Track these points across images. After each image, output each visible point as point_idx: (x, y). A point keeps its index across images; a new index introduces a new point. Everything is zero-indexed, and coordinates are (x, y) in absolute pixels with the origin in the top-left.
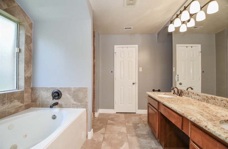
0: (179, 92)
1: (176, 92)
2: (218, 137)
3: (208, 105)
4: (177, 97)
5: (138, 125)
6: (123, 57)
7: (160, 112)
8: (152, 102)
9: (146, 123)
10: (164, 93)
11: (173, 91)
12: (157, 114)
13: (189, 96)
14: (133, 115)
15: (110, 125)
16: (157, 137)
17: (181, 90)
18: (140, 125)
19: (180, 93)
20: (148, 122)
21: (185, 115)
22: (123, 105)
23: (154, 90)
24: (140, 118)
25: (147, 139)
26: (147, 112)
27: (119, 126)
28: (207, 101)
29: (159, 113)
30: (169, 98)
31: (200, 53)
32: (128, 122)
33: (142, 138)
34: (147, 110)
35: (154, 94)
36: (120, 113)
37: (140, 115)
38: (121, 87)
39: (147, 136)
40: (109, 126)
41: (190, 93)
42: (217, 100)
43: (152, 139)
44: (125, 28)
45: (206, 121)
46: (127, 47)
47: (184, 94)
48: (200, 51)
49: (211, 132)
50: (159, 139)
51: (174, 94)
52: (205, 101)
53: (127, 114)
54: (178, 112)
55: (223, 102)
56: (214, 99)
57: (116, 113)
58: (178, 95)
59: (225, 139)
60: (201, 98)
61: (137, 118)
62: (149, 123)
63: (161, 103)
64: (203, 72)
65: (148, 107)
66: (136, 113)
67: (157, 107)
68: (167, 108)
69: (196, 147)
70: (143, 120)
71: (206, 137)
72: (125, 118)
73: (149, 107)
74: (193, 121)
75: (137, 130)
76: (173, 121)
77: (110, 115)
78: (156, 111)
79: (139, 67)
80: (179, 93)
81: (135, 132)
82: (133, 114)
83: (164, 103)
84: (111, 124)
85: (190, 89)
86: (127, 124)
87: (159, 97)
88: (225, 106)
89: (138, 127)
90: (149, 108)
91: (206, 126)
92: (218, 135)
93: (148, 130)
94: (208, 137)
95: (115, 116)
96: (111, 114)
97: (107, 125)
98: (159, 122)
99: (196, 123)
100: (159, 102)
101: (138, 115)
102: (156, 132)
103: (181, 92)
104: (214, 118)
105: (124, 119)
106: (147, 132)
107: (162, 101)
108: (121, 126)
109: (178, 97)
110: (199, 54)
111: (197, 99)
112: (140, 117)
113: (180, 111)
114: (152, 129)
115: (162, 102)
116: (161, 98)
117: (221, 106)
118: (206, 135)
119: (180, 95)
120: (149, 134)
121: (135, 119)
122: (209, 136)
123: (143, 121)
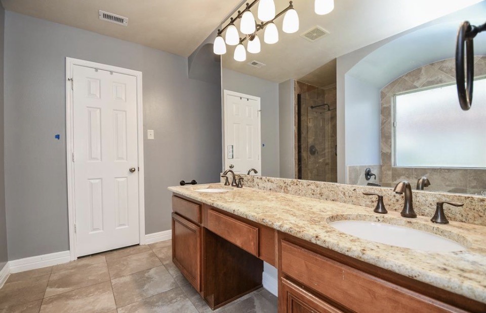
0: (235, 180)
1: (230, 180)
2: (347, 253)
3: (289, 196)
4: (233, 189)
5: (146, 275)
6: (99, 96)
7: (204, 227)
8: (184, 209)
9: (169, 261)
10: (207, 185)
11: (223, 180)
12: (198, 233)
13: (254, 186)
14: (131, 252)
15: (55, 302)
16: (199, 290)
17: (240, 176)
18: (152, 272)
19: (237, 181)
20: (173, 258)
21: (268, 221)
22: (101, 231)
23: (183, 181)
24: (153, 255)
25: (175, 300)
26: (171, 235)
27: (87, 296)
28: (284, 189)
29: (202, 230)
30: (222, 193)
31: (260, 112)
32: (118, 275)
33: (160, 303)
34: (170, 231)
35: (187, 189)
36: (92, 255)
37: (151, 246)
38: (92, 181)
39: (172, 295)
40: (50, 306)
41: (255, 179)
42: (300, 186)
43: (186, 297)
44: (105, 16)
45: (309, 226)
46: (111, 72)
47: (245, 183)
48: (259, 109)
49: (330, 248)
50: (203, 293)
51: (226, 184)
52: (282, 190)
53: (115, 252)
54: (251, 219)
55: (310, 187)
56: (297, 185)
57: (78, 258)
58: (235, 186)
59: (361, 255)
60: (275, 186)
61: (144, 256)
62: (177, 259)
63: (207, 205)
64: (263, 145)
65: (174, 221)
66: (141, 244)
67: (195, 218)
68: (222, 216)
69: (295, 288)
70: (160, 256)
71: (316, 260)
72: (109, 265)
73: (176, 222)
74: (287, 232)
75: (146, 287)
76: (238, 242)
77: (52, 270)
78: (193, 227)
79: (146, 127)
80: (236, 183)
81: (141, 295)
82: (132, 248)
83: (215, 205)
84: (59, 297)
85: (253, 172)
86: (114, 281)
87: (201, 194)
88: (313, 194)
89: (149, 279)
90: (177, 224)
91: (317, 237)
92: (346, 250)
93: (175, 277)
94: (320, 258)
95: (73, 271)
96: (57, 266)
97: (43, 306)
98: (201, 252)
99: (295, 235)
100: (201, 206)
101: (145, 248)
102: (194, 278)
103: (240, 179)
104: (315, 217)
105: (105, 270)
106: (172, 283)
107: (210, 201)
108: (96, 293)
109: (235, 189)
110: (258, 114)
111: (269, 188)
112: (151, 251)
113: (255, 214)
114: (185, 272)
115: (210, 204)
116: (206, 194)
117: (308, 196)
118: (316, 256)
119: (237, 186)
120: (176, 288)
121: (136, 262)
122: (322, 257)
123: (161, 260)
